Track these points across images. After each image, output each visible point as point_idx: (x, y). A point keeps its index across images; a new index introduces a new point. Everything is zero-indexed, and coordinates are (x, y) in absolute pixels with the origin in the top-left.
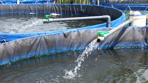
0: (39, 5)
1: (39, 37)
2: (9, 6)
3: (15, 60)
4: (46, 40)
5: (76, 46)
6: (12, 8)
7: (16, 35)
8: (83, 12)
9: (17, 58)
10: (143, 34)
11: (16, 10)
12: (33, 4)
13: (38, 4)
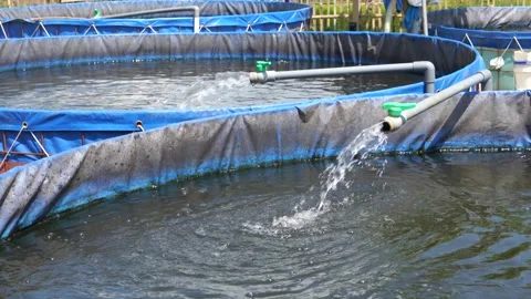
0: (253, 36)
1: (231, 117)
2: (169, 39)
3: (167, 177)
4: (248, 126)
5: (332, 143)
6: (178, 45)
7: (173, 115)
8: (375, 52)
9: (172, 175)
10: (520, 112)
11: (188, 50)
12: (240, 31)
13: (253, 31)
